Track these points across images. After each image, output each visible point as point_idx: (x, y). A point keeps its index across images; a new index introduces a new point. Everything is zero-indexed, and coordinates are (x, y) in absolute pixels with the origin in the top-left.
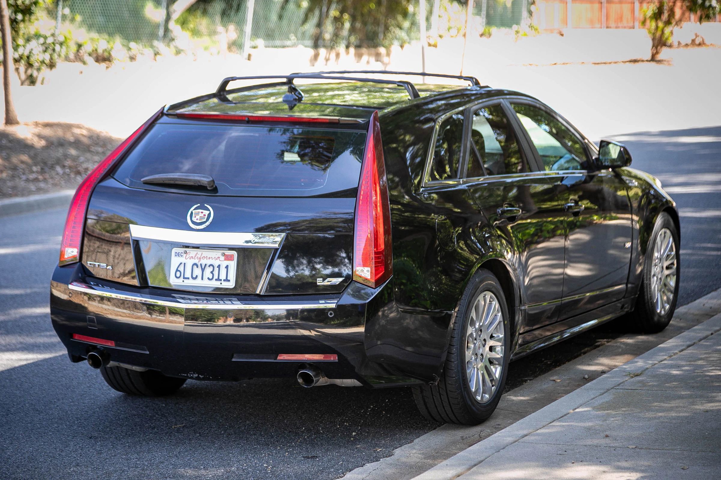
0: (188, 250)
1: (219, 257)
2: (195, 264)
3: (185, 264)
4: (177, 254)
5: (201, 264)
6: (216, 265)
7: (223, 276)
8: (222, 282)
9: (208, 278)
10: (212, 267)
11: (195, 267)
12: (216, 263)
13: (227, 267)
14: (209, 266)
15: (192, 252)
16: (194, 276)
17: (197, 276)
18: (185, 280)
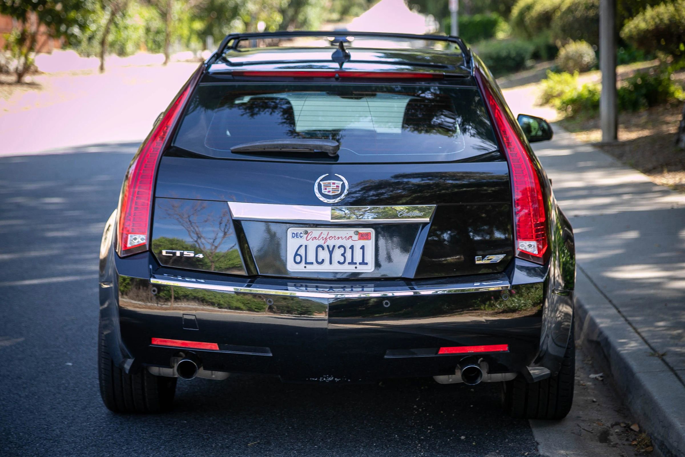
0: (309, 229)
1: (351, 237)
2: (319, 246)
3: (306, 246)
4: (295, 235)
5: (328, 246)
6: (348, 246)
7: (358, 258)
8: (358, 265)
9: (339, 262)
10: (343, 249)
11: (320, 249)
12: (348, 244)
13: (363, 248)
14: (339, 247)
15: (316, 232)
16: (320, 260)
17: (323, 260)
18: (307, 266)
